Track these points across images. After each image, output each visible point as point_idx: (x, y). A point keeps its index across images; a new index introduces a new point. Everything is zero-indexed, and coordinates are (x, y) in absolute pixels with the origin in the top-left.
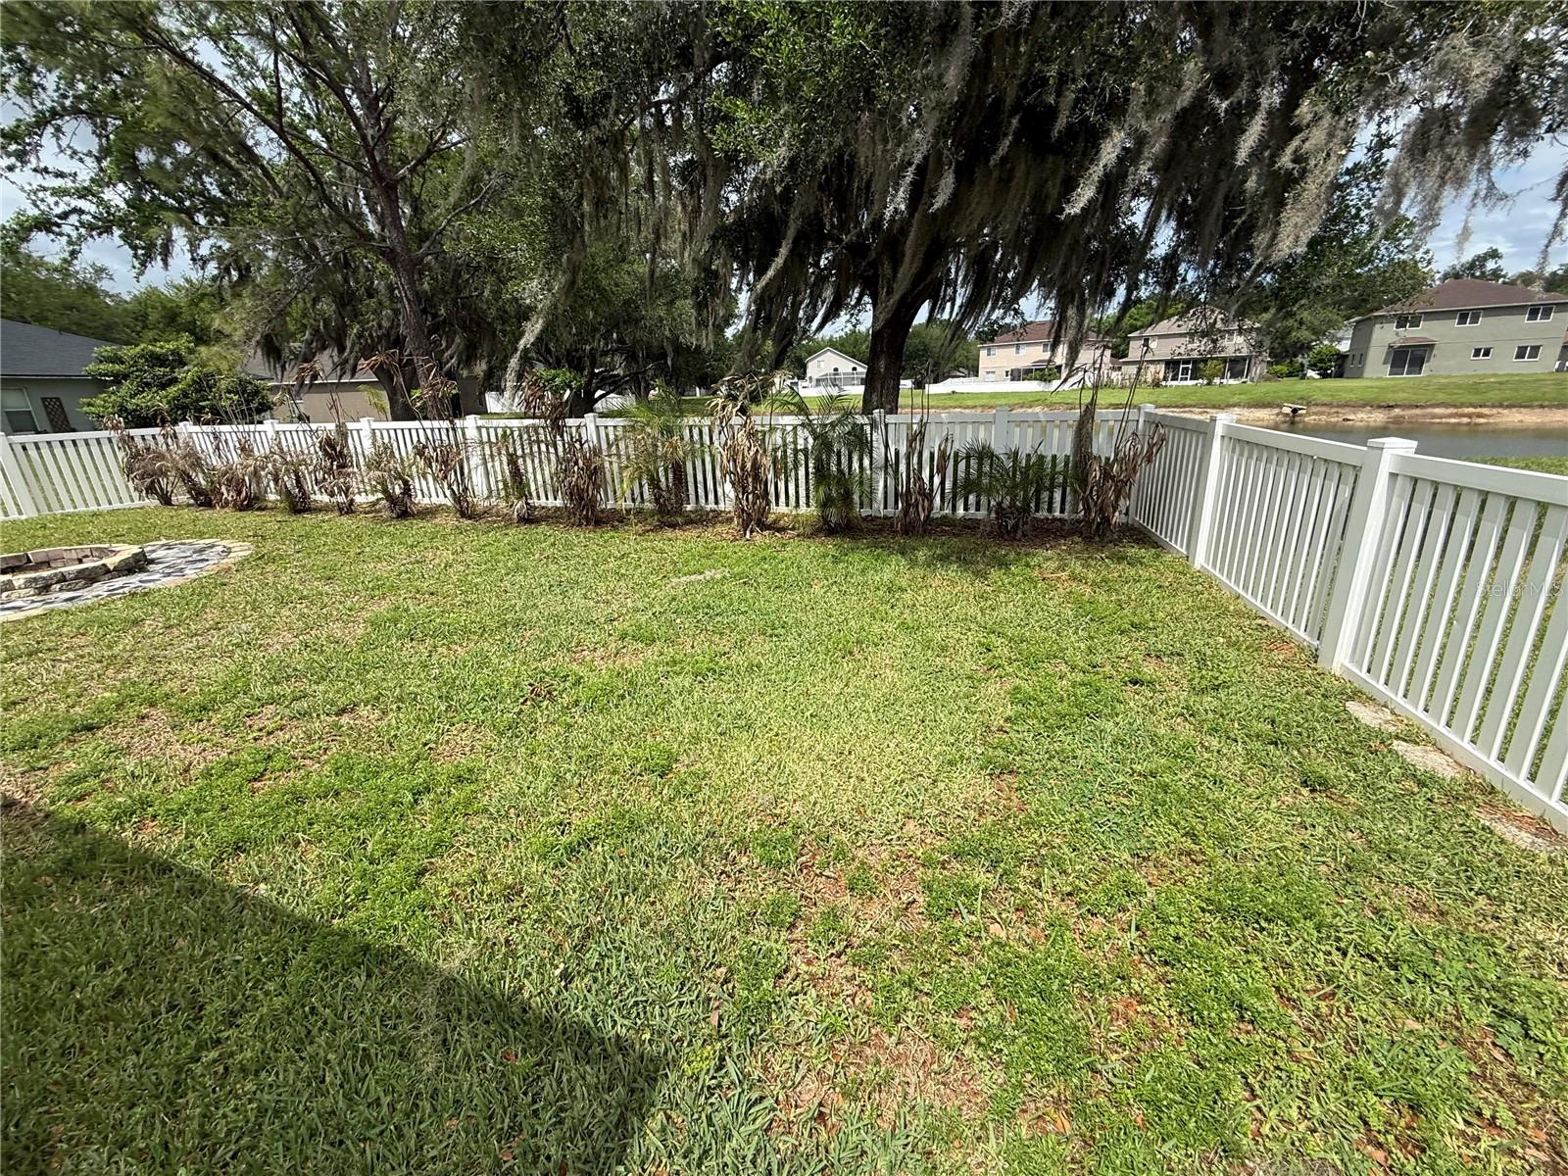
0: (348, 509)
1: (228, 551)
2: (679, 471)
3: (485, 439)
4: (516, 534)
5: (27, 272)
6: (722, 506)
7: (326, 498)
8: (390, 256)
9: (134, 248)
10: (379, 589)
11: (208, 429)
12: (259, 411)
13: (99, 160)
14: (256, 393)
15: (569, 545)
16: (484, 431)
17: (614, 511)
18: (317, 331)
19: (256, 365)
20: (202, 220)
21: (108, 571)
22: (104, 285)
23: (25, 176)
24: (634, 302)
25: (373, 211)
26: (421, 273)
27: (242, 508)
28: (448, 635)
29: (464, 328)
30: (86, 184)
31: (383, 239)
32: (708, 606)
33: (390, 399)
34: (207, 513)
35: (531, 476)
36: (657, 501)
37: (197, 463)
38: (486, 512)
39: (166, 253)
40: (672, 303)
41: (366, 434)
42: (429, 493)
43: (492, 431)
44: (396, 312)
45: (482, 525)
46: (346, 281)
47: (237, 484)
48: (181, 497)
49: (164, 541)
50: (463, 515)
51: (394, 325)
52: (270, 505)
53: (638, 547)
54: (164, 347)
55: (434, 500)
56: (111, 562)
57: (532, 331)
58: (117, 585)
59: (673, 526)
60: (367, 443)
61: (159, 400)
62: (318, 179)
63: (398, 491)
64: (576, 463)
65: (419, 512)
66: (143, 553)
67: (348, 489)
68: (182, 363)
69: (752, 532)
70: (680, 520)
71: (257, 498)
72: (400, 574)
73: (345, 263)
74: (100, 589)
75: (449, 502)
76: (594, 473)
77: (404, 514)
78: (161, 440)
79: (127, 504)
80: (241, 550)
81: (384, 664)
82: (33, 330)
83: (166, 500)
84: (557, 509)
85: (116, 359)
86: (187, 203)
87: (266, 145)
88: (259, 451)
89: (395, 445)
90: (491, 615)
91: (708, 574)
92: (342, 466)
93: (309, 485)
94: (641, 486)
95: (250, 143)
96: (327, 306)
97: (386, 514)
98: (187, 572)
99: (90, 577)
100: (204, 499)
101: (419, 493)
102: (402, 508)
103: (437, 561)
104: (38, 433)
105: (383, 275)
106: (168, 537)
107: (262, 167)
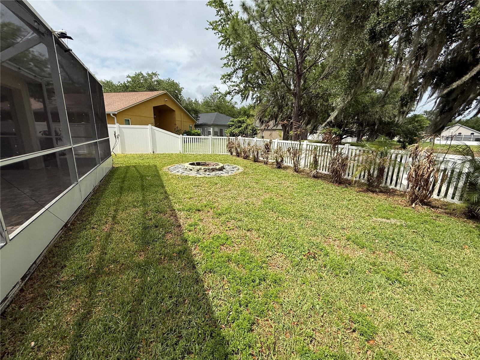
0: (266, 163)
1: (238, 169)
2: (381, 171)
3: (308, 148)
4: (311, 181)
5: (225, 104)
6: (398, 188)
7: (262, 159)
8: (295, 95)
9: (242, 97)
10: (268, 190)
11: (243, 138)
12: (254, 134)
13: (241, 78)
14: (256, 130)
15: (329, 190)
16: (308, 146)
17: (347, 180)
18: (272, 115)
19: (258, 124)
20: (256, 89)
21: (216, 169)
22: (236, 106)
23: (229, 83)
24: (367, 106)
25: (293, 83)
26: (301, 99)
27: (245, 158)
28: (283, 213)
29: (309, 115)
30: (238, 84)
31: (294, 90)
32: (394, 239)
33: (284, 134)
34: (238, 158)
35: (319, 162)
36: (368, 180)
37: (239, 146)
38: (303, 171)
39: (247, 98)
40: (383, 106)
41: (276, 143)
42: (288, 162)
43: (311, 146)
44: (292, 110)
45: (300, 175)
46: (282, 102)
47: (245, 152)
48: (234, 154)
49: (228, 164)
50: (295, 171)
51: (291, 113)
52: (250, 158)
53: (357, 198)
54: (241, 119)
55: (288, 164)
56: (217, 167)
57: (333, 115)
58: (217, 173)
59: (373, 192)
60: (276, 146)
61: (237, 131)
62: (283, 76)
63: (279, 161)
64: (338, 161)
65: (284, 167)
66: (223, 166)
67: (268, 157)
68: (244, 122)
69: (416, 204)
70: (377, 190)
71: (248, 156)
72: (274, 187)
73: (283, 98)
74: (214, 173)
75: (292, 165)
76: (344, 165)
77: (279, 167)
78: (234, 140)
79: (225, 153)
80: (241, 169)
81: (263, 217)
82: (223, 115)
83: (232, 154)
84: (325, 174)
85: (233, 121)
86: (254, 86)
87: (274, 69)
88: (252, 145)
89: (282, 148)
90: (298, 210)
91: (393, 221)
92: (268, 151)
93: (259, 155)
94: (365, 173)
95: (270, 69)
96: (276, 109)
97: (275, 166)
98: (229, 173)
99: (213, 170)
100: (238, 155)
101: (285, 162)
102: (279, 165)
103: (285, 185)
104: (218, 136)
105: (292, 100)
106: (229, 163)
107: (271, 75)
